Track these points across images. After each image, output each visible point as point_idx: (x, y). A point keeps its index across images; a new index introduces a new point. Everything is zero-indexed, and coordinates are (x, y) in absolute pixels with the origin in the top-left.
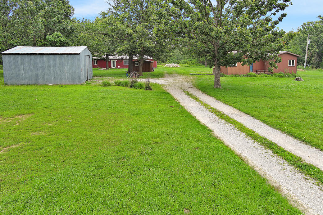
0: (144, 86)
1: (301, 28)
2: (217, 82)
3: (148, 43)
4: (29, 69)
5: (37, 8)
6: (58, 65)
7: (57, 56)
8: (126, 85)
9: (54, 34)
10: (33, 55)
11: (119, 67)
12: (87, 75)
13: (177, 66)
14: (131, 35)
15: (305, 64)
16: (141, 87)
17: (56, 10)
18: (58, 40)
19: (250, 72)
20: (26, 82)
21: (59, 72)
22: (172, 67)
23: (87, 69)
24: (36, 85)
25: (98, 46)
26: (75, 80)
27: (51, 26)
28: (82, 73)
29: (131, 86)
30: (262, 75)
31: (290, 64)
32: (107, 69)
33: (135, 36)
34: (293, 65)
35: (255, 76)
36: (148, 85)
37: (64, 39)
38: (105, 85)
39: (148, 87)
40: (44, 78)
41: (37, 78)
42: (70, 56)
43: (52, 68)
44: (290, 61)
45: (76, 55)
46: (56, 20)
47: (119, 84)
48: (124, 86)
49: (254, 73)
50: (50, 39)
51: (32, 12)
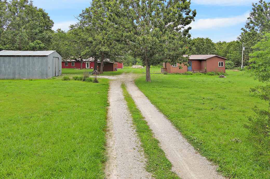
0: (93, 80)
1: (240, 37)
2: (148, 77)
3: (103, 49)
4: (8, 67)
5: (23, 22)
6: (31, 64)
7: (31, 57)
8: (81, 79)
9: (35, 42)
10: (12, 57)
11: (92, 67)
12: (56, 72)
13: (141, 68)
14: (91, 42)
15: (242, 66)
16: (90, 81)
17: (38, 23)
18: (38, 46)
19: (188, 71)
20: (6, 77)
21: (31, 70)
22: (137, 68)
23: (56, 68)
24: (13, 79)
25: (68, 50)
26: (43, 75)
27: (34, 36)
28: (49, 70)
29: (84, 80)
30: (197, 74)
31: (220, 65)
32: (81, 69)
33: (94, 43)
34: (222, 65)
35: (192, 74)
36: (96, 79)
37: (42, 45)
38: (65, 79)
39: (96, 81)
40: (19, 74)
41: (14, 74)
42: (40, 57)
43: (26, 67)
44: (220, 63)
45: (45, 57)
46: (37, 31)
47: (76, 79)
48: (79, 80)
49: (191, 72)
50: (32, 45)
51: (19, 25)
